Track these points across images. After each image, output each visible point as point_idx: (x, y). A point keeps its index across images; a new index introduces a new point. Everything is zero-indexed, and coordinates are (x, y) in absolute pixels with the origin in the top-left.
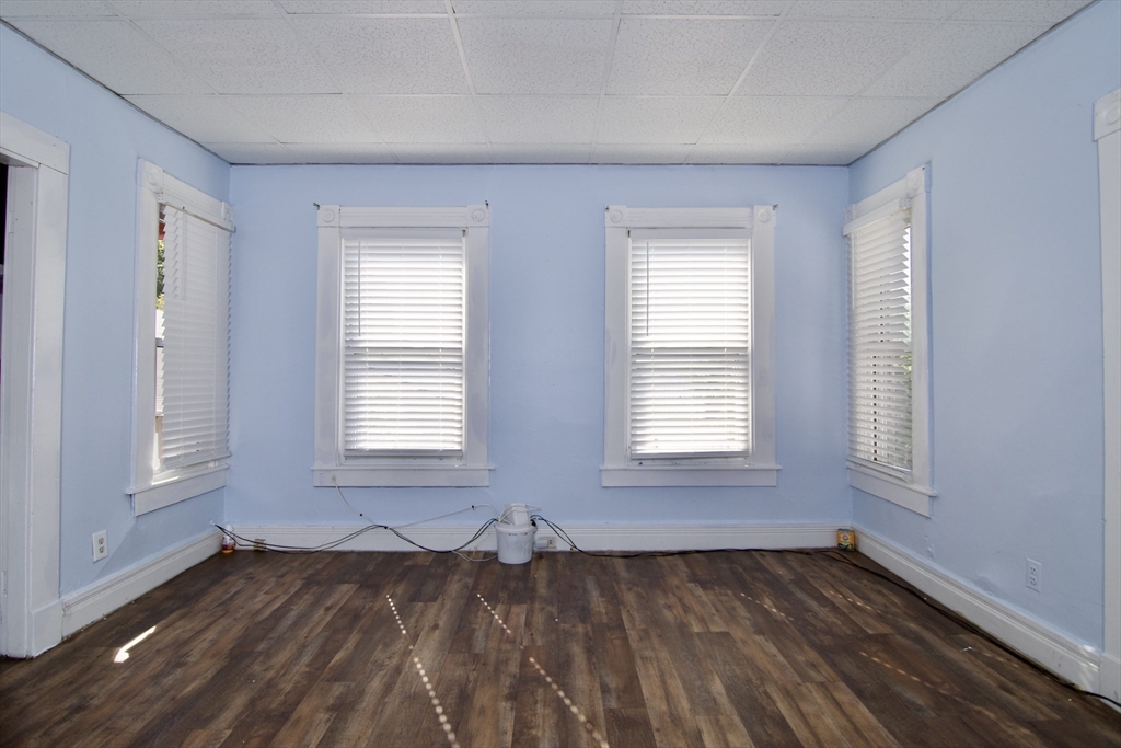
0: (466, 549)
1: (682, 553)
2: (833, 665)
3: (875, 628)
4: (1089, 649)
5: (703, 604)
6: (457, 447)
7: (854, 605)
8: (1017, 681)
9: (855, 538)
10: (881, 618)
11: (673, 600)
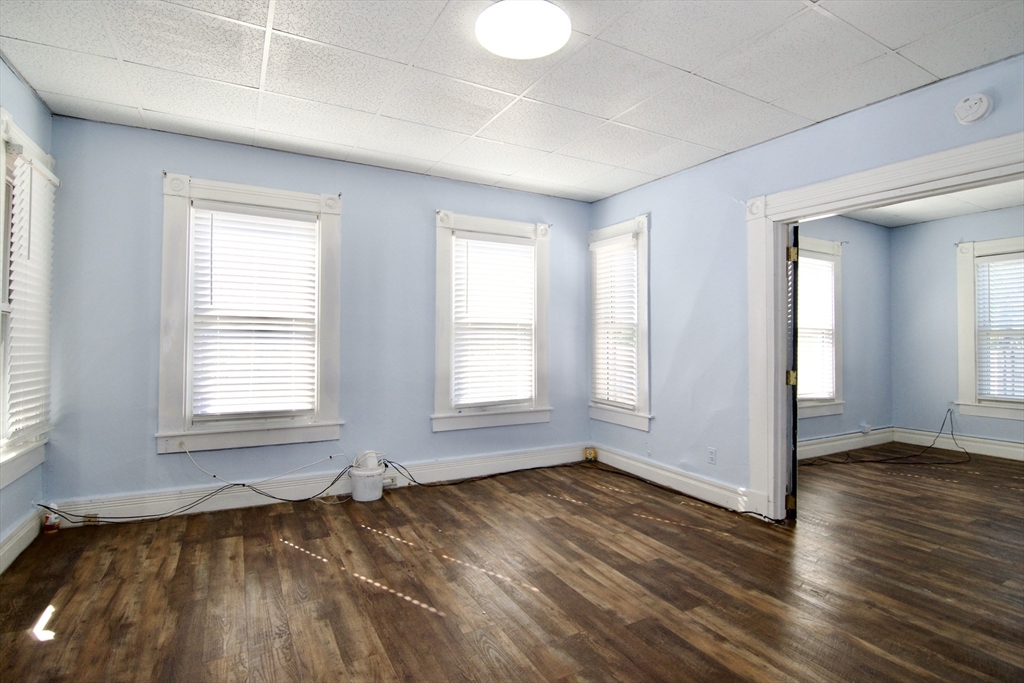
0: (324, 495)
1: (492, 476)
2: (624, 523)
3: (633, 501)
4: (743, 489)
5: (530, 505)
6: (309, 407)
7: (613, 491)
8: (711, 513)
9: (596, 453)
10: (632, 495)
11: (508, 505)
